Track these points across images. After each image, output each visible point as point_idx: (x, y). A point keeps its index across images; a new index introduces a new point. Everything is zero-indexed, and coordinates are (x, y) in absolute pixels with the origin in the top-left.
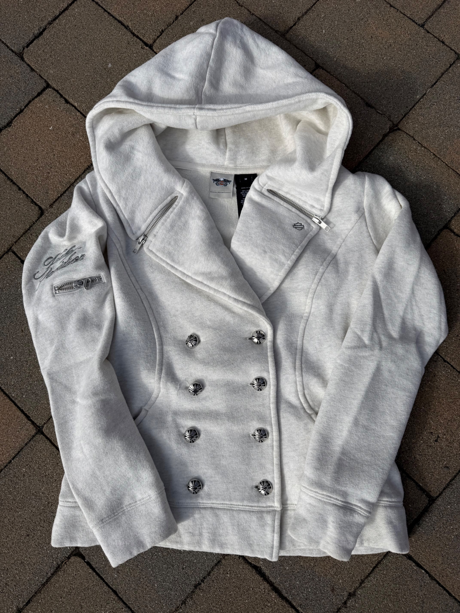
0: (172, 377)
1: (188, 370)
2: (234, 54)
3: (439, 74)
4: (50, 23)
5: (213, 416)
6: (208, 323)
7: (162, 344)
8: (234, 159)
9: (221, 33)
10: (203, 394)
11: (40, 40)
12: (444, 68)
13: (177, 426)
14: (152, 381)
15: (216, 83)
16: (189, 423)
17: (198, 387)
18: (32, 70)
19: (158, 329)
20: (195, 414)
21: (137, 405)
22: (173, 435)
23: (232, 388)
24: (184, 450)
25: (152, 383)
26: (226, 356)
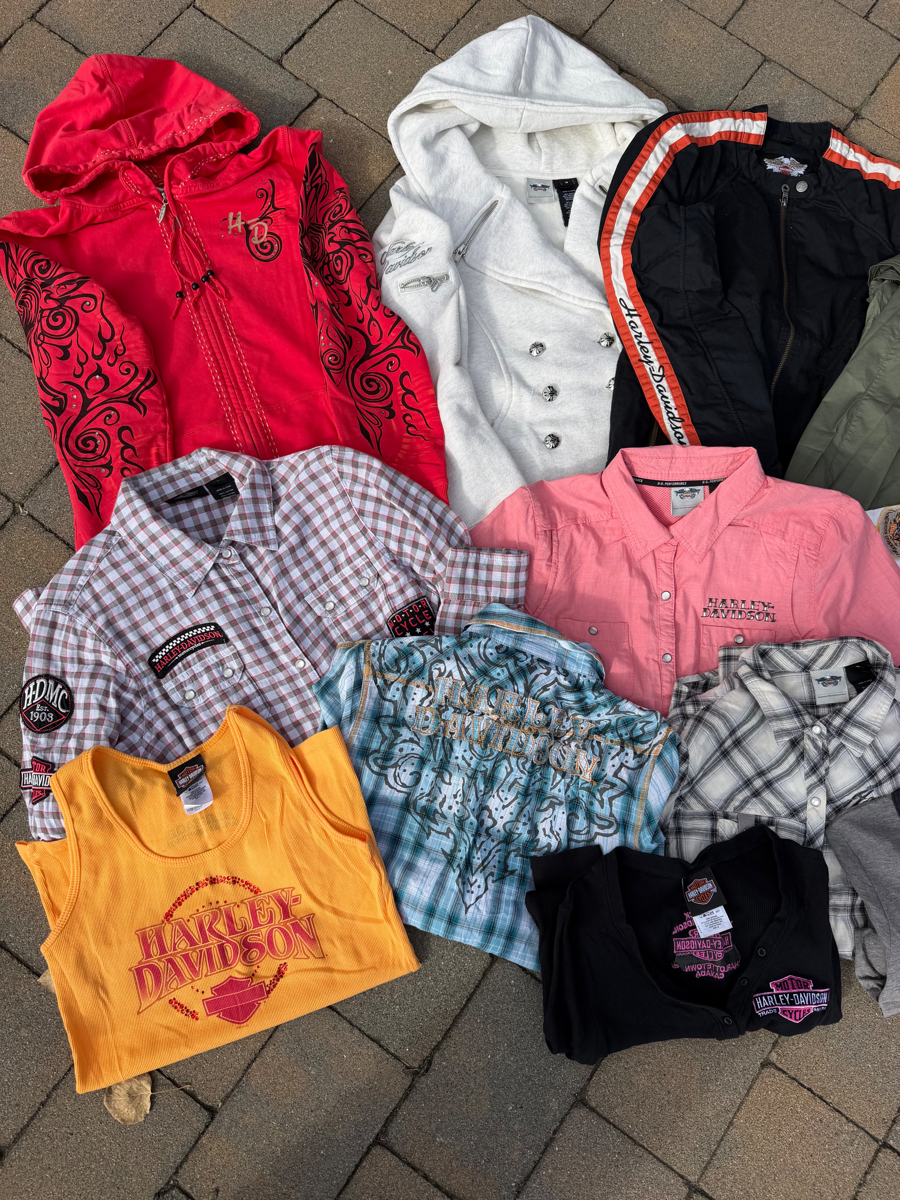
0: (523, 383)
1: (540, 375)
3: (748, 75)
4: (310, 27)
5: (574, 421)
6: (552, 328)
7: (504, 356)
8: (550, 163)
9: (533, 28)
10: (558, 399)
11: (301, 46)
12: (753, 70)
13: (536, 434)
14: (503, 389)
16: (550, 431)
17: (553, 392)
18: (297, 78)
19: (496, 341)
20: (552, 422)
22: (534, 442)
23: (591, 392)
24: (547, 456)
25: (505, 395)
26: (579, 357)
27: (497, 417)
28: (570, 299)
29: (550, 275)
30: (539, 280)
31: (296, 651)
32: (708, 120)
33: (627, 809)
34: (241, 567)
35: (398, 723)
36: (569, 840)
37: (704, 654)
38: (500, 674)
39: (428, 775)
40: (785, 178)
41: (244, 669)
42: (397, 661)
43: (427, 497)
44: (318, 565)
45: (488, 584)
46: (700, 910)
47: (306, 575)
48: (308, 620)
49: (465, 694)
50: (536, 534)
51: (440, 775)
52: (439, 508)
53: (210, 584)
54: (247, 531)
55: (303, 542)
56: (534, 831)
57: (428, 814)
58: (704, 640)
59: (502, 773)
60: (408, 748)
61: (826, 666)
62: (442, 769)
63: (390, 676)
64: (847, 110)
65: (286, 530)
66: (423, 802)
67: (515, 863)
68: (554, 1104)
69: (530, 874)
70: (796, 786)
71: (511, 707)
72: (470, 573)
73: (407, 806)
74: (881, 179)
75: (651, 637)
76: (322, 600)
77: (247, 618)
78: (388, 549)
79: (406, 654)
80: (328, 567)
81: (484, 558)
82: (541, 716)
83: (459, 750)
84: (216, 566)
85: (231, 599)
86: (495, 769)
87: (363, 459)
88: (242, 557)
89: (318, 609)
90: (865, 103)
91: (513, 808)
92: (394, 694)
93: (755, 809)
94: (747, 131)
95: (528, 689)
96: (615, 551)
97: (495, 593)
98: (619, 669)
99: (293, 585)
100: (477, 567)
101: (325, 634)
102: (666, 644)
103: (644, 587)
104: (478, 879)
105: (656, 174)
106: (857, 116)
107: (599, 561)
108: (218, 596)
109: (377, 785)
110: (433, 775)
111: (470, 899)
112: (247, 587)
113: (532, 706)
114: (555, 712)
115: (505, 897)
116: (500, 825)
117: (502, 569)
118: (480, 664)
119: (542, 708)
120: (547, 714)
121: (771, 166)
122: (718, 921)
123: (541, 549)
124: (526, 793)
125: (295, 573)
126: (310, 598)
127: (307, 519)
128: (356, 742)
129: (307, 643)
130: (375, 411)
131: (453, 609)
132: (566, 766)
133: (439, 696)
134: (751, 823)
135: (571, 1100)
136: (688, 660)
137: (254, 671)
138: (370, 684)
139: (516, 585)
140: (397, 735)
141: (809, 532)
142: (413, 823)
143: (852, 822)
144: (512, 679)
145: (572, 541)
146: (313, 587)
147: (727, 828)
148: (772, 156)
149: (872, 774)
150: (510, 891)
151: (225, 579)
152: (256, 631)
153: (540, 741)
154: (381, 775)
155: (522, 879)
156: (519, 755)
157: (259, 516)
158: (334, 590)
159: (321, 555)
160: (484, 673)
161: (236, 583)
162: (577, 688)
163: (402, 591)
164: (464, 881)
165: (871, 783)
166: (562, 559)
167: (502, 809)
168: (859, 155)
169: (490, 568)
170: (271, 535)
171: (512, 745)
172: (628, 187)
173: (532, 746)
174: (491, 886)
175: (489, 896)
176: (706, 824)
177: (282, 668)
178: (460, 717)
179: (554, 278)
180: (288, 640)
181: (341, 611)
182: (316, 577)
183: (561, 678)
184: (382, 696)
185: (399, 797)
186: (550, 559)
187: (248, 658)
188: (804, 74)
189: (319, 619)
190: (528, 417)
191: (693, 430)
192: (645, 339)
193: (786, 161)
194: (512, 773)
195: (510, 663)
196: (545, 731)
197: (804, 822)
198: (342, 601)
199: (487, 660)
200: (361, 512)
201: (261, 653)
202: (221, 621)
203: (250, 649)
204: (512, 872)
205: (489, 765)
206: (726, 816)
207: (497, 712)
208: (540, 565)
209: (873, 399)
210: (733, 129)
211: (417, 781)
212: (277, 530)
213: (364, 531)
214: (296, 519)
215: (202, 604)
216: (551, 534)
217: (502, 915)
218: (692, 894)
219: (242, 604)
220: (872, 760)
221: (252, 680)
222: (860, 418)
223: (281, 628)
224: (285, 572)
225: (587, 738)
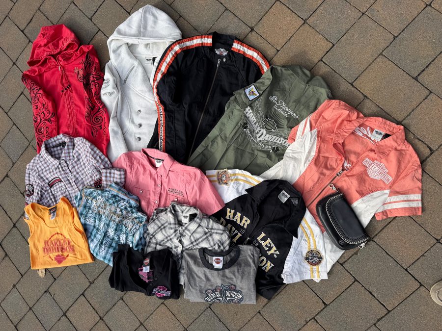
0: (133, 122)
1: (138, 121)
2: (150, 18)
3: (219, 16)
4: (99, 7)
5: (144, 134)
6: (143, 106)
7: (131, 113)
8: (152, 52)
9: (144, 12)
10: (142, 127)
11: (96, 14)
12: (221, 14)
13: (135, 136)
15: (145, 28)
16: (138, 136)
17: (140, 125)
18: (95, 24)
19: (130, 109)
20: (139, 134)
21: (124, 131)
22: (134, 139)
23: (150, 125)
24: (137, 143)
25: (128, 124)
26: (147, 116)
27: (127, 131)
29: (143, 91)
31: (76, 186)
34: (66, 165)
35: (90, 208)
36: (126, 242)
37: (167, 202)
38: (111, 201)
39: (97, 222)
40: (221, 57)
41: (66, 188)
42: (90, 194)
43: (100, 154)
44: (81, 166)
45: (114, 177)
46: (145, 266)
47: (78, 168)
48: (80, 179)
49: (103, 205)
50: (126, 166)
51: (99, 222)
52: (103, 157)
53: (59, 168)
54: (65, 157)
55: (79, 160)
56: (119, 238)
57: (98, 229)
58: (168, 198)
59: (111, 224)
60: (90, 215)
61: (186, 213)
62: (100, 220)
63: (89, 197)
64: (249, 28)
65: (75, 156)
66: (97, 227)
67: (114, 245)
68: (116, 298)
69: (117, 248)
70: (176, 242)
71: (113, 210)
72: (108, 175)
73: (94, 227)
74: (250, 57)
75: (153, 196)
76: (82, 174)
77: (66, 177)
78: (93, 165)
79: (92, 193)
80: (83, 167)
81: (112, 171)
82: (120, 213)
83: (103, 217)
84: (60, 164)
85: (62, 172)
86: (109, 223)
87: (87, 143)
88: (66, 162)
89: (82, 176)
90: (257, 25)
91: (113, 233)
92: (89, 201)
93: (168, 244)
94: (206, 42)
95: (118, 206)
96: (148, 172)
97: (115, 180)
98: (143, 203)
99: (75, 170)
100: (110, 173)
101: (83, 183)
102: (157, 198)
103: (154, 183)
104: (103, 246)
105: (169, 62)
106: (252, 30)
107: (143, 174)
108: (60, 171)
109: (85, 222)
110: (98, 222)
111: (101, 251)
112: (66, 170)
113: (118, 210)
114: (124, 212)
115: (109, 252)
116: (111, 236)
117: (117, 175)
118: (106, 198)
119: (121, 211)
120: (122, 212)
121: (217, 52)
122: (147, 269)
123: (128, 170)
124: (116, 230)
125: (76, 168)
126: (80, 174)
127: (80, 154)
128: (79, 212)
129: (79, 184)
130: (97, 127)
131: (105, 183)
132: (127, 225)
133: (98, 204)
134: (166, 247)
135: (120, 298)
136: (162, 203)
137: (68, 189)
138: (84, 198)
139: (120, 179)
140: (89, 211)
141: (188, 176)
142: (95, 230)
143: (187, 253)
144: (114, 203)
145: (137, 168)
146: (81, 171)
147: (159, 247)
148: (218, 48)
149: (192, 243)
150: (111, 251)
151: (62, 167)
152: (68, 180)
153: (120, 219)
154: (85, 219)
155: (115, 249)
156: (114, 221)
157: (69, 153)
158: (85, 172)
159: (82, 164)
160: (107, 200)
161: (64, 169)
162: (131, 207)
163: (96, 176)
164: (100, 247)
165: (192, 245)
166: (134, 173)
167: (111, 232)
168: (244, 48)
169: (114, 174)
170: (72, 158)
171: (113, 218)
172: (161, 66)
173: (117, 220)
174: (106, 249)
175: (105, 251)
176: (154, 246)
177: (74, 189)
178: (102, 210)
179: (143, 93)
180: (74, 183)
181: (87, 177)
182: (81, 169)
183: (127, 204)
184: (87, 201)
185: (93, 224)
186: (131, 172)
187: (67, 187)
189: (82, 179)
190: (135, 131)
192: (162, 114)
193: (222, 50)
194: (113, 225)
195: (114, 199)
196: (121, 216)
197: (177, 250)
198: (87, 175)
199: (108, 198)
200: (87, 156)
201: (69, 185)
202: (60, 177)
203: (67, 184)
204: (112, 247)
205: (108, 222)
206: (160, 245)
207: (110, 210)
208: (128, 173)
209: (221, 137)
210: (200, 42)
211: (95, 222)
212: (73, 156)
213: (87, 160)
214: (77, 154)
215: (56, 173)
216: (131, 165)
217: (108, 255)
218: (145, 262)
219: (64, 174)
220: (193, 240)
221: (68, 191)
222: (217, 142)
223: (73, 180)
224: (74, 167)
225: (133, 219)
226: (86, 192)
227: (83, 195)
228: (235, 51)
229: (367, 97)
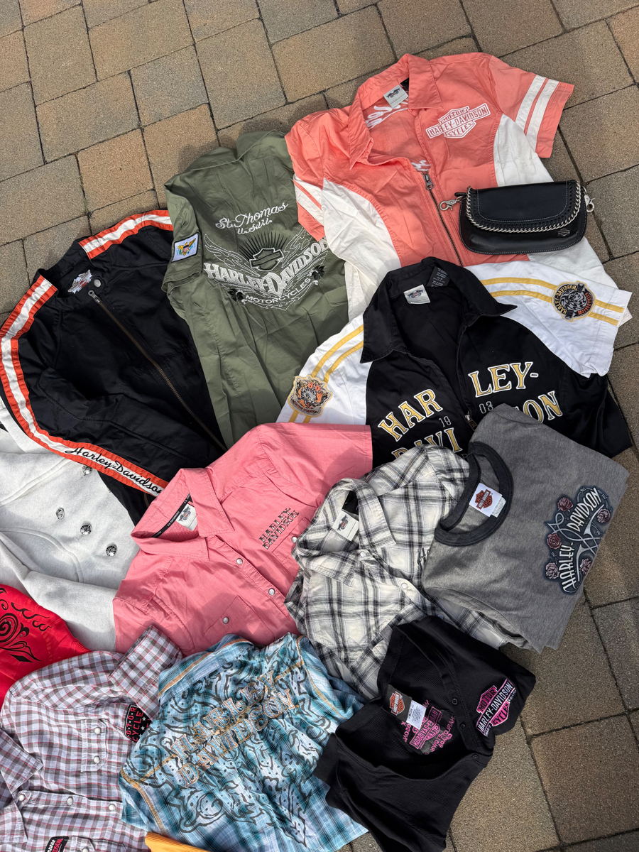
0: (68, 540)
1: (71, 527)
3: (23, 258)
5: (111, 529)
6: (56, 496)
7: (49, 536)
10: (94, 528)
12: (22, 253)
13: (100, 556)
14: (63, 555)
16: (105, 547)
17: (87, 527)
19: (40, 532)
20: (102, 541)
21: (71, 574)
22: (103, 562)
23: (103, 506)
24: (116, 561)
25: (65, 556)
26: (80, 497)
27: (76, 569)
28: (48, 475)
29: (27, 476)
30: (25, 484)
31: (103, 804)
32: (18, 313)
33: (320, 706)
34: (36, 794)
35: (177, 790)
36: (320, 744)
37: (288, 566)
38: (196, 709)
39: (223, 795)
40: (88, 287)
41: (91, 840)
42: (144, 763)
43: (75, 661)
44: (69, 749)
45: (148, 666)
46: (405, 715)
47: (68, 761)
48: (94, 779)
49: (192, 739)
50: (144, 613)
51: (227, 788)
52: (85, 660)
53: (30, 822)
54: (18, 777)
55: (50, 745)
56: (300, 759)
57: (244, 812)
58: (280, 559)
59: (251, 754)
60: (194, 800)
61: (334, 519)
62: (224, 784)
63: (149, 773)
64: (81, 218)
65: (36, 750)
66: (236, 808)
67: (307, 787)
69: (320, 782)
70: (387, 589)
71: (219, 718)
72: (133, 674)
73: (231, 819)
74: (127, 236)
75: (253, 591)
76: (90, 762)
77: (64, 816)
78: (88, 706)
79: (144, 753)
80: (74, 744)
81: (132, 657)
82: (239, 703)
83: (222, 766)
84: (23, 810)
85: (46, 817)
86: (245, 756)
87: (27, 680)
88: (32, 789)
89: (93, 768)
90: (86, 203)
91: (276, 763)
92: (161, 778)
93: (386, 621)
94: (42, 293)
95: (218, 699)
96: (193, 571)
97: (156, 666)
98: (254, 629)
99: (67, 774)
100: (133, 667)
101: (110, 776)
102: (264, 585)
103: (225, 571)
104: (295, 821)
105: (18, 375)
106: (88, 215)
107: (190, 585)
108: (39, 824)
109: (201, 833)
110: (224, 792)
111: (300, 837)
112: (48, 802)
113: (229, 704)
114: (244, 692)
115: (318, 812)
116: (281, 778)
117: (148, 653)
118: (181, 716)
119: (235, 698)
120: (241, 699)
121: (74, 290)
122: (417, 712)
123: (157, 616)
124: (273, 749)
125: (63, 766)
126: (83, 768)
127: (41, 732)
128: (166, 828)
129: (105, 791)
130: (17, 640)
131: (145, 700)
132: (280, 710)
133: (182, 755)
134: (389, 632)
136: (281, 579)
137: (97, 836)
138: (144, 789)
139: (162, 650)
140: (182, 798)
141: (259, 463)
142: (242, 824)
143: (430, 577)
144: (205, 704)
145: (168, 592)
146: (79, 761)
147: (379, 651)
148: (70, 286)
149: (411, 544)
150: (318, 805)
151: (34, 810)
152: (76, 816)
153: (252, 716)
154: (196, 827)
155: (318, 791)
156: (249, 737)
157: (17, 760)
158: (90, 750)
159: (65, 742)
160: (189, 718)
161: (41, 806)
162: (242, 666)
163: (116, 716)
164: (289, 831)
165: (416, 549)
166: (172, 607)
167: (272, 770)
168: (105, 237)
169: (141, 658)
170: (32, 761)
171: (240, 736)
172: (12, 396)
173: (250, 725)
174: (305, 816)
175: (309, 823)
176: (369, 660)
177: (107, 818)
178: (203, 752)
179: (30, 476)
180: (93, 803)
181: (104, 756)
182: (74, 756)
183: (230, 672)
184: (155, 786)
185: (223, 820)
186: (166, 615)
187: (86, 834)
188: (46, 226)
189: (99, 772)
190: (89, 551)
191: (158, 479)
192: (97, 455)
193: (78, 279)
194: (256, 749)
195: (195, 697)
196: (249, 708)
197: (411, 602)
198: (99, 751)
199: (183, 711)
200: (55, 706)
201: (89, 823)
202: (53, 834)
203: (81, 829)
204: (310, 794)
205: (240, 759)
206: (374, 644)
207: (216, 728)
208: (164, 623)
209: (227, 355)
210: (34, 303)
211: (221, 803)
212: (33, 755)
213: (66, 713)
214: (35, 740)
215: (36, 837)
216: (153, 602)
217: (325, 825)
218: (395, 709)
219: (53, 814)
220: (403, 537)
221: (101, 840)
222: (232, 370)
223: (85, 800)
224: (57, 772)
225: (275, 683)
226: (133, 769)
227: (133, 785)
228: (97, 254)
229: (324, 91)
